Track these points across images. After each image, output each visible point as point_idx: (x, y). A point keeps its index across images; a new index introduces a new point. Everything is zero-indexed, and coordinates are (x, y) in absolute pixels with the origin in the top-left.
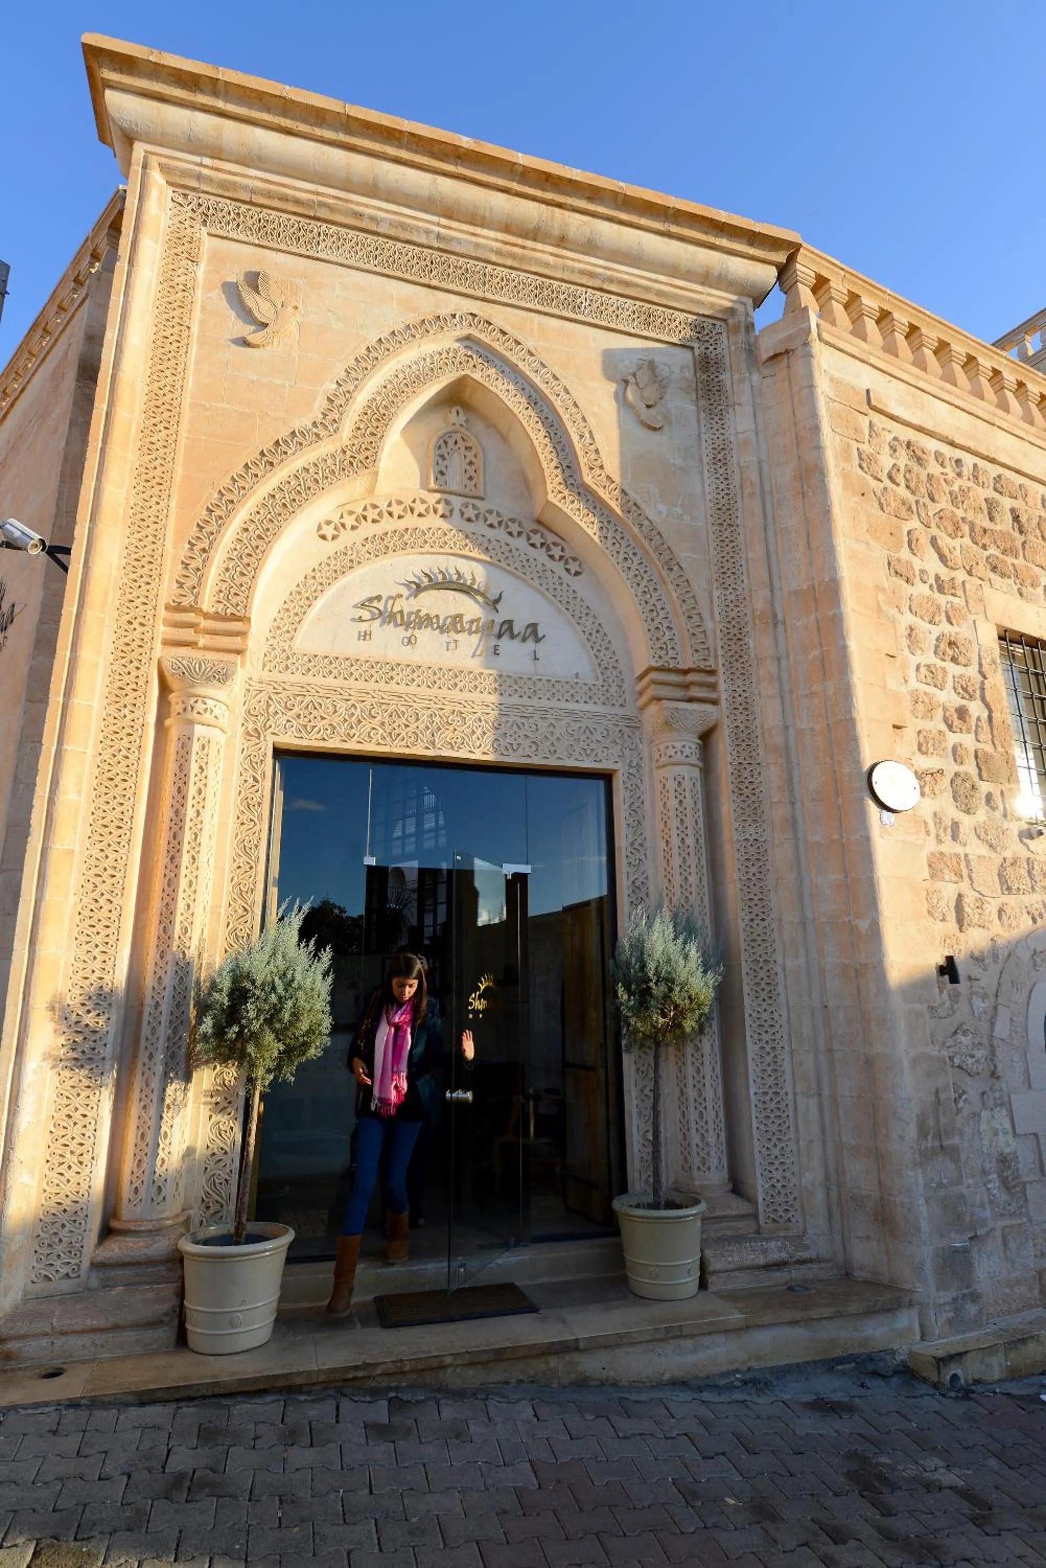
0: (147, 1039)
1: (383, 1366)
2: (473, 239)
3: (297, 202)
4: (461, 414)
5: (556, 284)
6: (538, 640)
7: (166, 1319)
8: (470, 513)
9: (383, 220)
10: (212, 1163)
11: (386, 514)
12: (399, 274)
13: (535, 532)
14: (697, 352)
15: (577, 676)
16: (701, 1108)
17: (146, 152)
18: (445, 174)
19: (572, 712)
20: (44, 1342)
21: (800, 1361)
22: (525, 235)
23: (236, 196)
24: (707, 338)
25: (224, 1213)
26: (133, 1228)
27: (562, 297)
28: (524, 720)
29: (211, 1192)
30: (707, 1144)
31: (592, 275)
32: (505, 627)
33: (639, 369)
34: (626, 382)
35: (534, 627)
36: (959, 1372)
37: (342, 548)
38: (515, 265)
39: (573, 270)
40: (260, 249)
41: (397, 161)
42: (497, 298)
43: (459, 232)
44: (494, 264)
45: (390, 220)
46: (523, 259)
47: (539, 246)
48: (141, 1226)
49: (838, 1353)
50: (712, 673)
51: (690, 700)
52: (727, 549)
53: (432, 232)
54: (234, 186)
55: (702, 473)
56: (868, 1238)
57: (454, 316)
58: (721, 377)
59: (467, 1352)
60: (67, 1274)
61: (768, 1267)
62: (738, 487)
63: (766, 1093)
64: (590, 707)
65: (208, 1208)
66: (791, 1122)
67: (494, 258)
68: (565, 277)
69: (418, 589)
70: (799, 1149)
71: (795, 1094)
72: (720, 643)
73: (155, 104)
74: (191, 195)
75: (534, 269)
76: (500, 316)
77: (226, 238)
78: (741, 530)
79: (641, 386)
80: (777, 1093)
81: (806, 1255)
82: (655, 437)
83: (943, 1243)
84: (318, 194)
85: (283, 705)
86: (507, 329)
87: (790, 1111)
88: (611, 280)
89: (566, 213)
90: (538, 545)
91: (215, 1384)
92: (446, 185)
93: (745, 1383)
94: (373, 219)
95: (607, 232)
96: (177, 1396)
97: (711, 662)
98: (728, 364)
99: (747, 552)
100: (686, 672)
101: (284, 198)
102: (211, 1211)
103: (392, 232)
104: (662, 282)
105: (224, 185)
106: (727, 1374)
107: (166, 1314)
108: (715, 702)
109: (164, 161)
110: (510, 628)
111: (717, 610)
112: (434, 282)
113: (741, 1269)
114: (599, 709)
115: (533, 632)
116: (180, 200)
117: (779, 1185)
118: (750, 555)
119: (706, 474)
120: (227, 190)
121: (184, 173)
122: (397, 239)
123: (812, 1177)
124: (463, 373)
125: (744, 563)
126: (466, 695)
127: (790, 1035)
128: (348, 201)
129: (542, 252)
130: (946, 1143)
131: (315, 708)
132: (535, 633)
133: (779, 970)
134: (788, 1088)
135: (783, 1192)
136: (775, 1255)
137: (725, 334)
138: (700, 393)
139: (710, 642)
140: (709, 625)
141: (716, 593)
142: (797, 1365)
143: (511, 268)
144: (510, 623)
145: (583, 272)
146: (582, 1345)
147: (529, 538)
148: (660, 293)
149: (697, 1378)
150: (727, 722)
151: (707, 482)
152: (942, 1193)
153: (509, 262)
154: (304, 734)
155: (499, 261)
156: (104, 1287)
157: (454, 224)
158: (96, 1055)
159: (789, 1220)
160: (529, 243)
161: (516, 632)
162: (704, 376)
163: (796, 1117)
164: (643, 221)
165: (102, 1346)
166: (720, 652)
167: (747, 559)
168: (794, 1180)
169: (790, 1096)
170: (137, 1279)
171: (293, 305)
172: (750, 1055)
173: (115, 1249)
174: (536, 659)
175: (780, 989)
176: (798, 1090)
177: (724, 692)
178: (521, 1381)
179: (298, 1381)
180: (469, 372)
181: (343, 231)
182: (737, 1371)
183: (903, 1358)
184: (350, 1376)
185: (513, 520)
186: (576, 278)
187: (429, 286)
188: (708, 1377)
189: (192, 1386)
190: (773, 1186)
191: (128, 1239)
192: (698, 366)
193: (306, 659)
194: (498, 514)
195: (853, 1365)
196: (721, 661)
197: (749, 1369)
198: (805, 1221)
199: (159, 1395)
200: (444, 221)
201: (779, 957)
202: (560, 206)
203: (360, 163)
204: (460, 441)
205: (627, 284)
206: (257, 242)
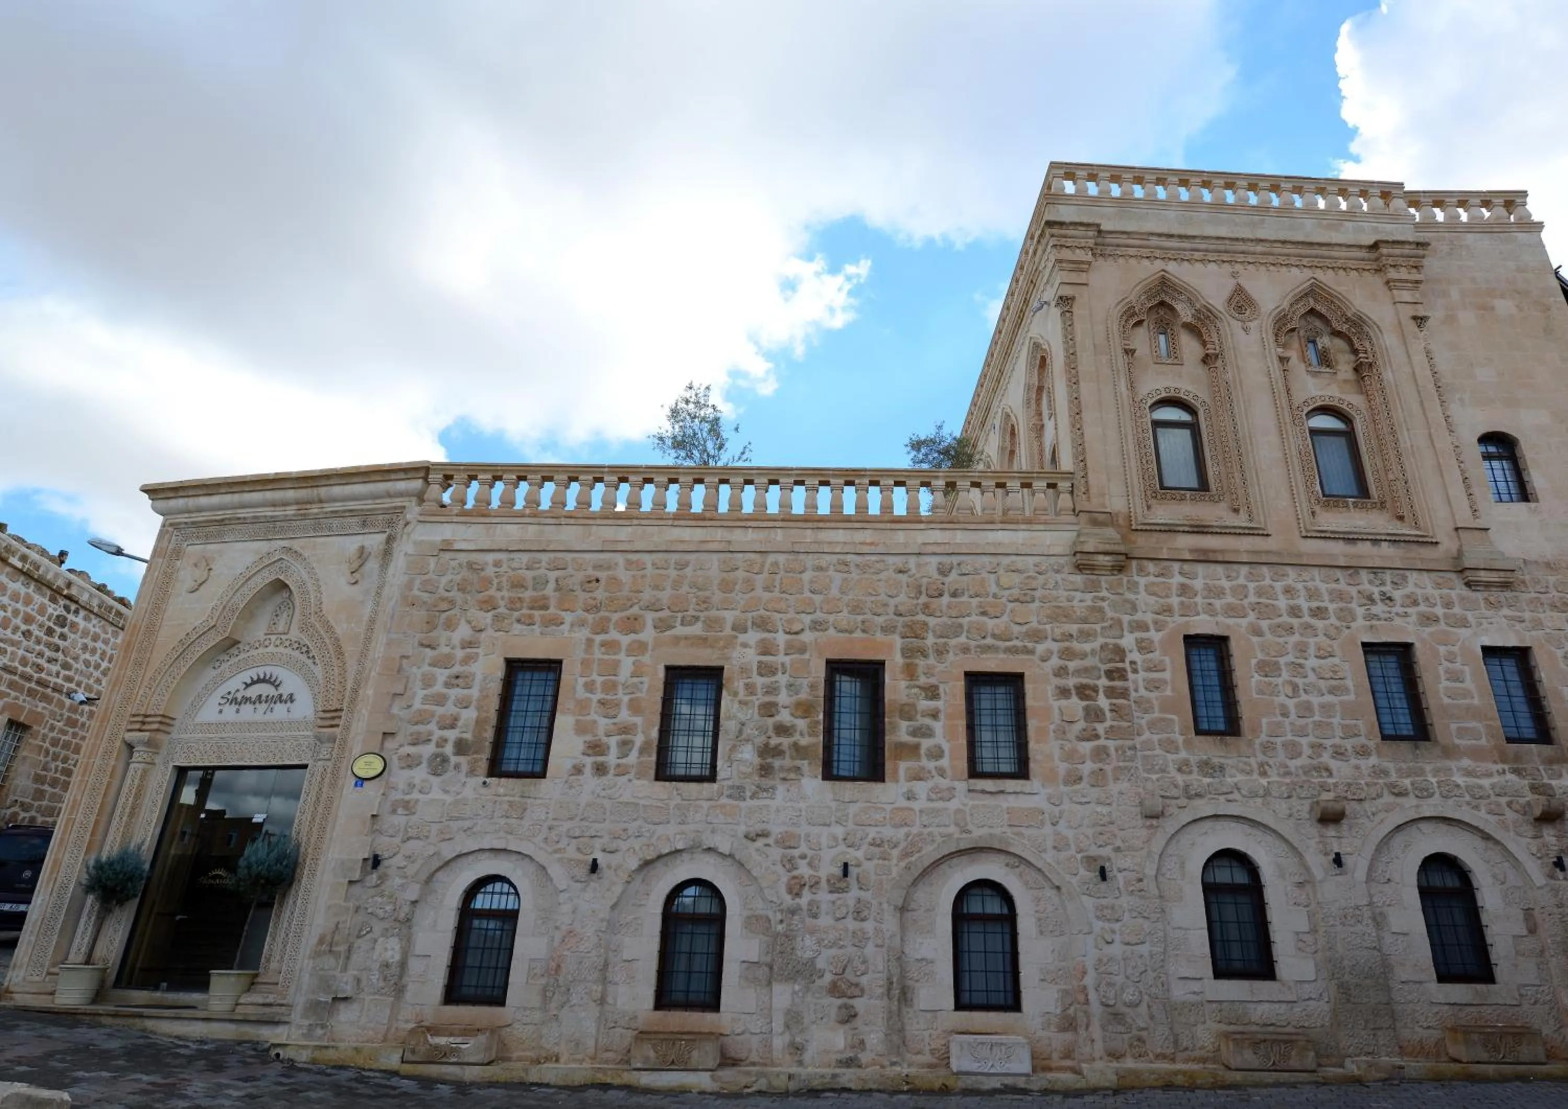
2: (284, 513)
3: (218, 520)
4: (288, 592)
5: (319, 521)
6: (291, 700)
8: (278, 642)
12: (257, 538)
13: (305, 645)
14: (387, 533)
15: (306, 716)
19: (295, 737)
22: (306, 503)
24: (393, 524)
28: (273, 744)
31: (336, 512)
32: (278, 697)
35: (291, 692)
36: (281, 1052)
37: (219, 672)
38: (304, 518)
39: (329, 512)
40: (205, 545)
42: (295, 536)
43: (278, 512)
45: (252, 516)
46: (306, 514)
47: (314, 506)
49: (246, 1038)
50: (341, 711)
53: (269, 515)
54: (196, 522)
57: (275, 550)
61: (264, 1005)
62: (381, 607)
67: (294, 518)
68: (326, 516)
69: (247, 685)
71: (307, 925)
72: (349, 695)
74: (183, 531)
75: (310, 517)
76: (296, 544)
80: (302, 925)
81: (284, 1002)
82: (353, 588)
83: (312, 997)
85: (180, 748)
86: (297, 549)
87: (304, 934)
88: (345, 511)
90: (304, 652)
94: (244, 518)
95: (337, 490)
97: (344, 705)
98: (398, 537)
101: (214, 521)
103: (254, 521)
104: (369, 505)
105: (193, 523)
111: (354, 677)
113: (253, 1004)
114: (308, 733)
116: (179, 534)
117: (290, 970)
119: (371, 602)
124: (275, 577)
129: (315, 508)
130: (334, 949)
131: (192, 748)
132: (291, 698)
135: (291, 973)
136: (269, 1000)
137: (401, 520)
138: (382, 557)
139: (346, 694)
140: (349, 685)
141: (355, 668)
143: (303, 520)
144: (281, 695)
145: (332, 512)
147: (301, 650)
148: (368, 510)
150: (339, 736)
152: (321, 973)
153: (301, 518)
154: (184, 761)
155: (297, 518)
157: (277, 508)
159: (289, 986)
160: (309, 506)
161: (283, 699)
162: (387, 546)
166: (348, 700)
171: (208, 568)
174: (289, 710)
177: (343, 720)
180: (277, 576)
190: (288, 970)
192: (386, 542)
196: (347, 704)
200: (272, 509)
201: (322, 856)
204: (287, 606)
205: (352, 511)
206: (204, 542)
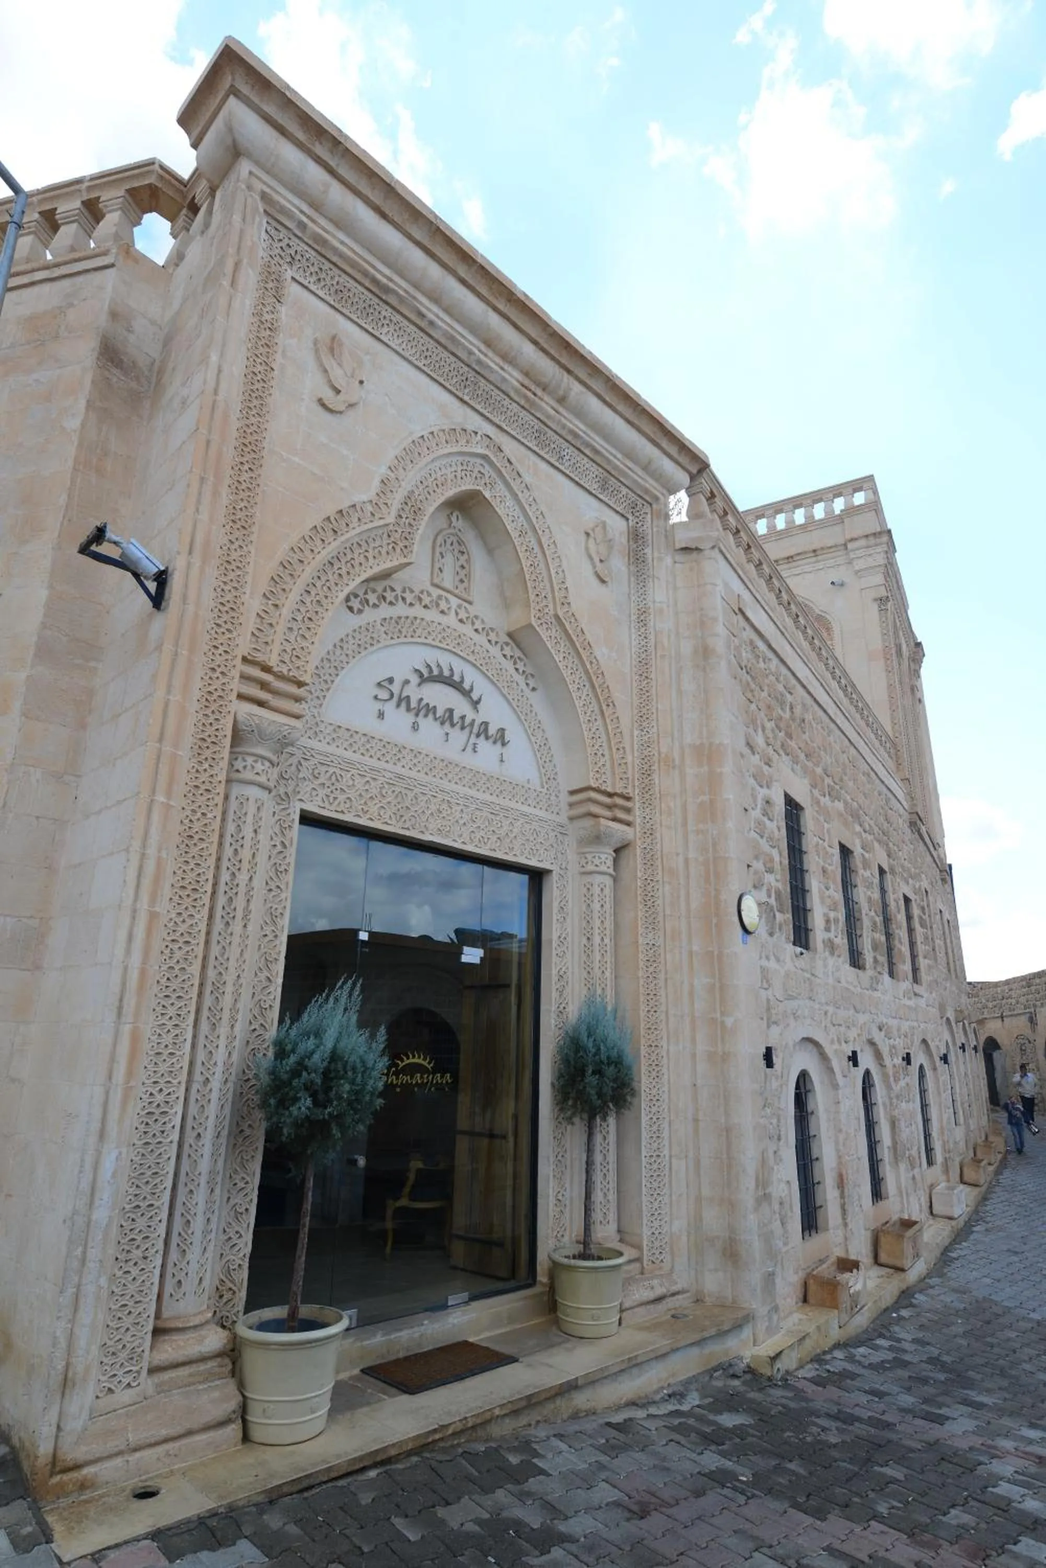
0: (195, 1118)
1: (453, 1426)
2: (501, 372)
3: (375, 281)
4: (460, 521)
5: (550, 433)
6: (504, 744)
7: (234, 1416)
8: (463, 615)
9: (440, 328)
10: (227, 1248)
11: (400, 599)
12: (441, 380)
13: (507, 644)
14: (631, 523)
15: (528, 781)
16: (605, 1171)
17: (251, 173)
18: (495, 309)
19: (525, 815)
20: (118, 1461)
21: (694, 1373)
22: (538, 384)
23: (323, 252)
24: (638, 514)
25: (235, 1301)
26: (181, 1326)
27: (553, 446)
28: (493, 816)
29: (225, 1279)
30: (608, 1201)
31: (576, 435)
32: (483, 727)
33: (597, 526)
34: (588, 534)
35: (502, 731)
37: (363, 623)
38: (527, 406)
39: (564, 427)
40: (332, 311)
41: (463, 282)
42: (509, 429)
43: (492, 361)
44: (511, 399)
45: (447, 331)
46: (533, 404)
47: (546, 398)
48: (188, 1321)
50: (628, 799)
51: (614, 819)
52: (644, 697)
53: (474, 354)
54: (325, 242)
55: (630, 627)
56: (716, 1270)
57: (476, 433)
58: (646, 551)
59: (509, 1402)
60: (129, 1384)
61: (656, 1301)
62: (653, 647)
63: (651, 1156)
64: (537, 812)
65: (221, 1297)
66: (666, 1180)
67: (512, 394)
68: (558, 430)
69: (422, 678)
70: (671, 1201)
71: (671, 1157)
72: (637, 776)
73: (274, 133)
74: (283, 233)
75: (538, 415)
76: (510, 448)
77: (306, 288)
78: (653, 683)
79: (598, 541)
80: (658, 1156)
81: (675, 1288)
82: (602, 589)
84: (391, 280)
85: (311, 771)
86: (513, 460)
87: (667, 1172)
88: (588, 445)
89: (572, 379)
90: (509, 657)
91: (329, 1469)
92: (494, 320)
93: (670, 1396)
94: (431, 323)
95: (594, 404)
96: (300, 1487)
97: (630, 790)
98: (650, 541)
99: (657, 702)
100: (610, 795)
101: (366, 274)
102: (224, 1300)
103: (443, 341)
104: (617, 460)
105: (315, 237)
106: (657, 1392)
107: (234, 1412)
108: (628, 824)
109: (267, 190)
110: (486, 730)
111: (636, 747)
112: (466, 398)
113: (642, 1304)
114: (542, 814)
115: (501, 738)
116: (273, 232)
117: (657, 1232)
118: (659, 707)
119: (633, 630)
120: (320, 245)
121: (283, 210)
122: (445, 348)
123: (679, 1225)
124: (478, 488)
125: (654, 711)
126: (453, 786)
127: (669, 1108)
128: (414, 298)
129: (547, 403)
131: (337, 780)
132: (503, 737)
133: (664, 1054)
134: (666, 1152)
135: (659, 1238)
136: (660, 1291)
137: (649, 516)
138: (632, 560)
139: (630, 775)
140: (629, 758)
141: (636, 733)
142: (694, 1376)
143: (523, 407)
144: (486, 724)
145: (572, 432)
146: (580, 1382)
147: (502, 649)
148: (615, 467)
149: (640, 1398)
150: (639, 843)
151: (633, 637)
153: (522, 402)
154: (326, 805)
155: (516, 398)
156: (159, 1393)
157: (490, 354)
158: (165, 1138)
159: (662, 1261)
160: (539, 392)
161: (490, 733)
162: (635, 546)
163: (670, 1175)
164: (620, 408)
165: (175, 1456)
166: (637, 783)
167: (657, 709)
168: (666, 1229)
169: (667, 1158)
170: (191, 1380)
171: (359, 378)
172: (643, 1125)
173: (170, 1350)
174: (502, 761)
175: (664, 1070)
176: (673, 1153)
177: (637, 816)
178: (538, 1422)
179: (393, 1452)
180: (481, 489)
181: (406, 323)
182: (663, 1388)
183: (748, 1360)
184: (430, 1440)
185: (492, 629)
186: (563, 433)
187: (461, 400)
188: (646, 1396)
189: (311, 1474)
190: (653, 1233)
191: (174, 1338)
192: (631, 537)
193: (332, 728)
194: (483, 621)
195: (721, 1372)
196: (637, 791)
197: (669, 1385)
198: (673, 1260)
199: (285, 1489)
200: (483, 347)
201: (664, 1043)
202: (569, 372)
203: (435, 270)
204: (455, 544)
205: (597, 452)
206: (332, 303)
